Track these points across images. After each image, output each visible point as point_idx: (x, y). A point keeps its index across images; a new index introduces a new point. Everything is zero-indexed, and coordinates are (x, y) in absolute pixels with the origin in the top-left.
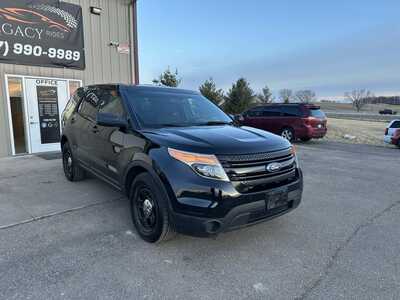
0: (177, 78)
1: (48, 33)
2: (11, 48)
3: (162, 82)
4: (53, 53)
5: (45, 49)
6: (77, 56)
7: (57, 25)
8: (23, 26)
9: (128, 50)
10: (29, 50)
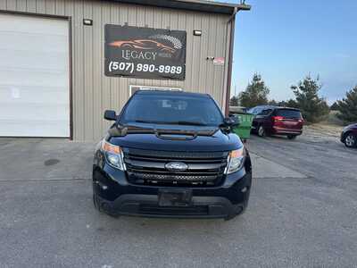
0: (318, 84)
1: (160, 55)
2: (135, 68)
3: (301, 88)
4: (162, 69)
5: (157, 67)
6: (180, 69)
7: (166, 48)
8: (144, 52)
9: (223, 62)
10: (147, 68)
